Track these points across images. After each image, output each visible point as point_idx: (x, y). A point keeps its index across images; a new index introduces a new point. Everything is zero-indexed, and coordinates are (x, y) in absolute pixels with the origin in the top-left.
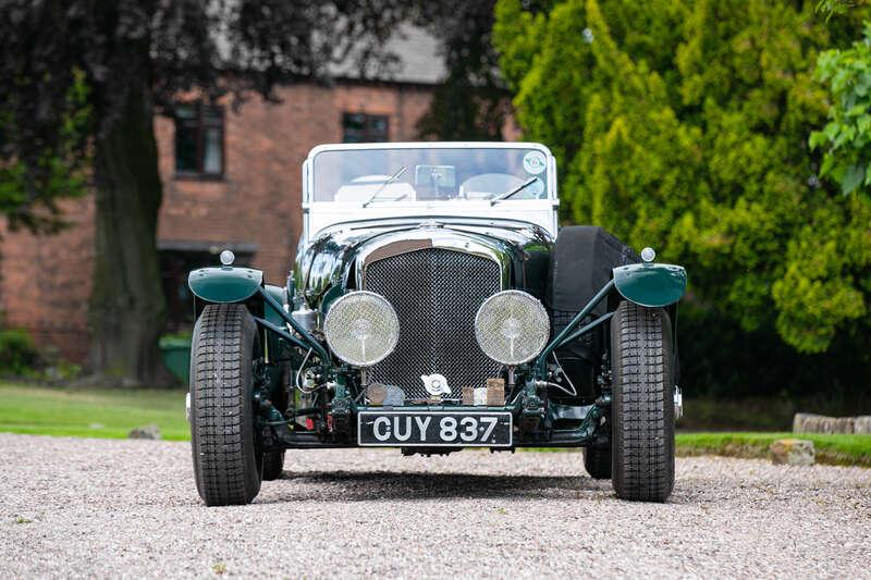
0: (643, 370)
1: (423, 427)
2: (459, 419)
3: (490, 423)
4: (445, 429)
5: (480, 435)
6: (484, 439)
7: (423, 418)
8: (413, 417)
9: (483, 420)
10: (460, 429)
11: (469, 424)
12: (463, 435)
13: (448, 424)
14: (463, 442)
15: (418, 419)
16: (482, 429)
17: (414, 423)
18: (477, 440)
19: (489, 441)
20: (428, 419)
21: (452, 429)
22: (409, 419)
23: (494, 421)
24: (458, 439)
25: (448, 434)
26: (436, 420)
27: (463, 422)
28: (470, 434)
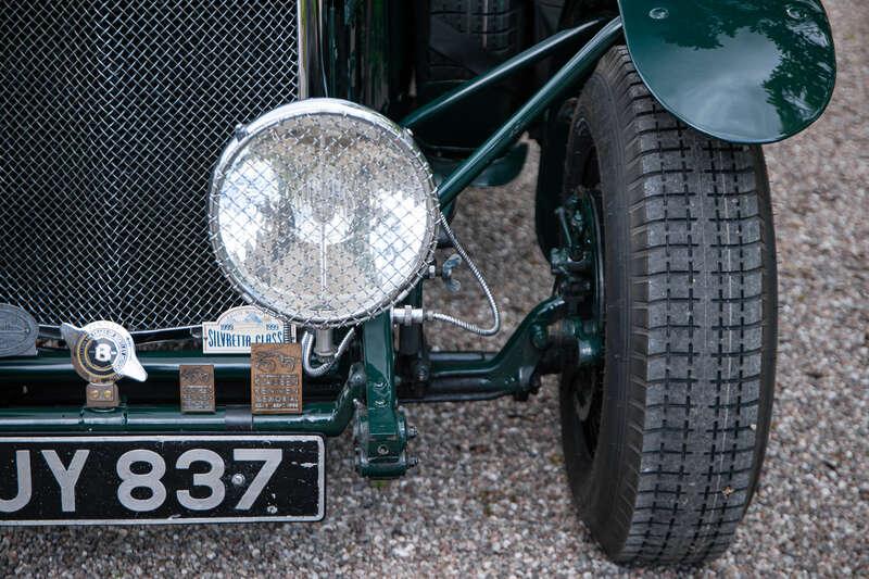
0: (706, 314)
1: (67, 478)
2: (171, 453)
3: (260, 464)
4: (129, 481)
5: (234, 494)
6: (246, 502)
7: (66, 454)
8: (35, 449)
9: (240, 455)
10: (174, 480)
11: (202, 467)
12: (184, 497)
13: (141, 468)
14: (186, 513)
15: (51, 457)
16: (238, 479)
17: (39, 466)
18: (226, 508)
19: (259, 507)
20: (81, 457)
21: (153, 480)
22: (23, 459)
23: (273, 459)
24: (171, 507)
25: (142, 493)
26: (103, 459)
27: (183, 462)
28: (204, 492)
